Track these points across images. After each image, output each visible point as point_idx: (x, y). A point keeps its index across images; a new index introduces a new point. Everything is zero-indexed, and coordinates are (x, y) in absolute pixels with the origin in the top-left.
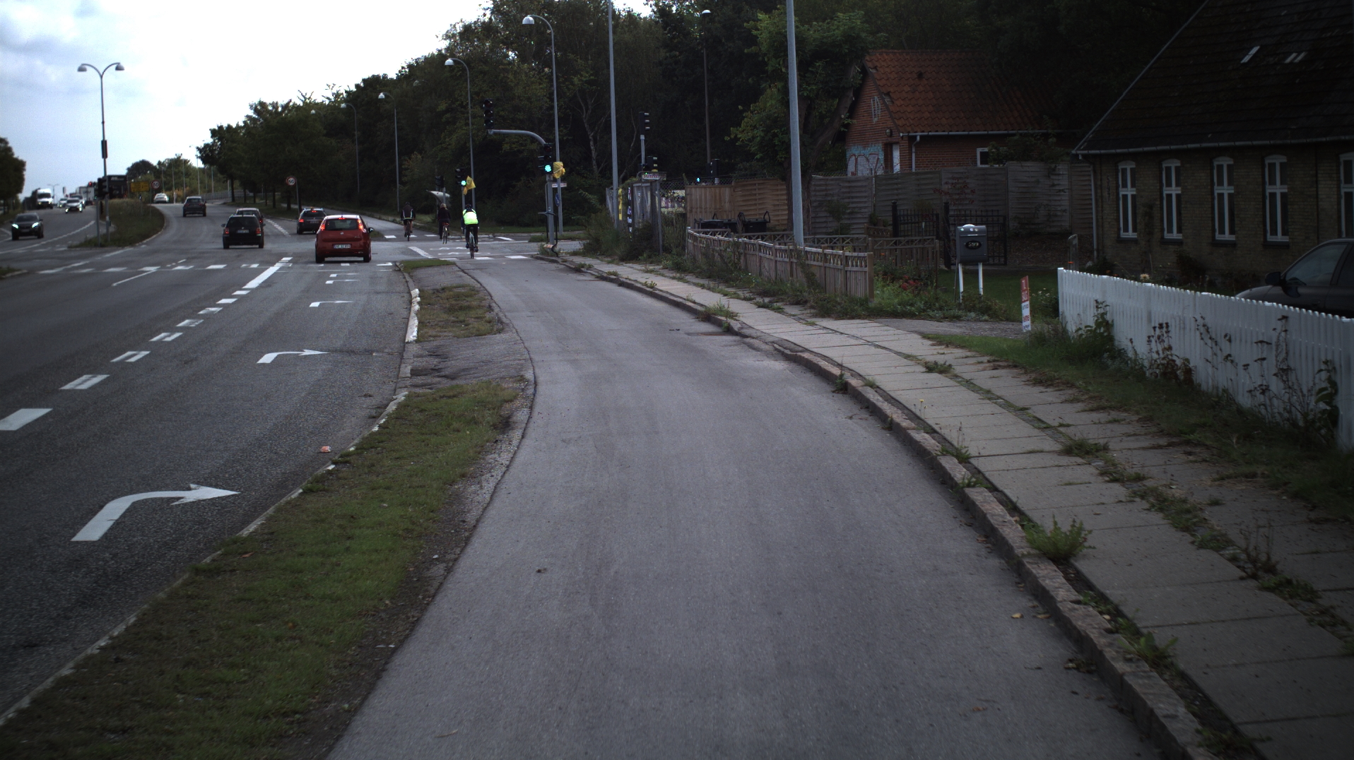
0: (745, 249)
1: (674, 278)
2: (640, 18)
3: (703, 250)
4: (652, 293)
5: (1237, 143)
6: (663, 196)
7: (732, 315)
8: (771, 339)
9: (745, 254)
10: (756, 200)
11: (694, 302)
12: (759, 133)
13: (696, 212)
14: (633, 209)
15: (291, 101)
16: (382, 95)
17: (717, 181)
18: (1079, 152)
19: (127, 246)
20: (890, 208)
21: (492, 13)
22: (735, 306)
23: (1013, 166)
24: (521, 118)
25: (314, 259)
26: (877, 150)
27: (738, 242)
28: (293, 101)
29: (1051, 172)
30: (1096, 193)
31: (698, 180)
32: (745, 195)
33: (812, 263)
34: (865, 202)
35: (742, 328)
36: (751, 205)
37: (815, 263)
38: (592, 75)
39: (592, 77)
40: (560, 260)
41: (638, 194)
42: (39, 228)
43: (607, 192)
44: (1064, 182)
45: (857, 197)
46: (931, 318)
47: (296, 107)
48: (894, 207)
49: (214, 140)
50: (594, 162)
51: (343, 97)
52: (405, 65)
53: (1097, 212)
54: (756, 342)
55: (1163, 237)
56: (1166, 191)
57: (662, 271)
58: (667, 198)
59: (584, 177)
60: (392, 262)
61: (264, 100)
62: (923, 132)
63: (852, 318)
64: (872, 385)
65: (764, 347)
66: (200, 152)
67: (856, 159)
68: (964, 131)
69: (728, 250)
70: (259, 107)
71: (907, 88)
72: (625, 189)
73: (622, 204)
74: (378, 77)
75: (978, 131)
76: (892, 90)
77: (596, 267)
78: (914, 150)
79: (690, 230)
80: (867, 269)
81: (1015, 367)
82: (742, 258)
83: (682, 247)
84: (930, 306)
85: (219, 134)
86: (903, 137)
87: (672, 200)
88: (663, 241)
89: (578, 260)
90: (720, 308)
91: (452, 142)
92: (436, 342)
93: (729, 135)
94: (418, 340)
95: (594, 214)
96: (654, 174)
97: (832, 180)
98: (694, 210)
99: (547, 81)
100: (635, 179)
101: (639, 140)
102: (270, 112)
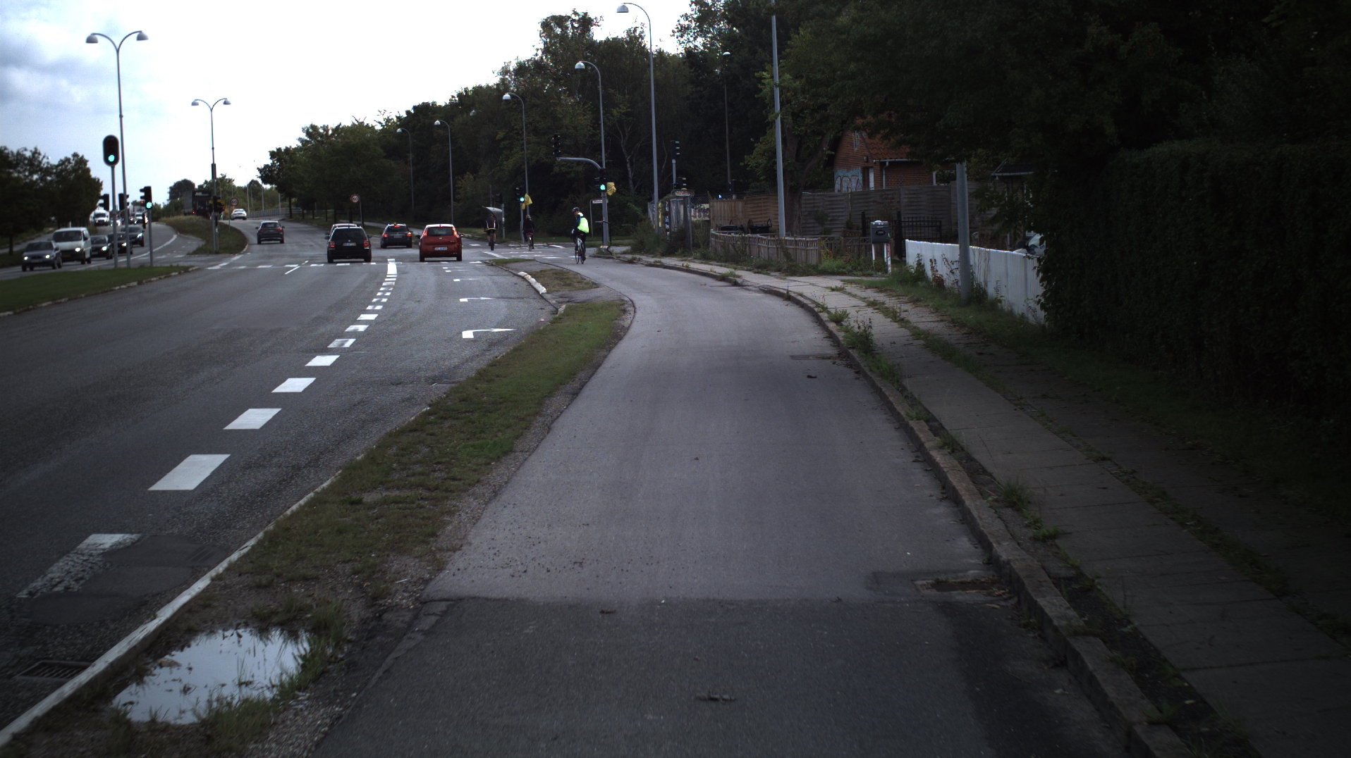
0: (750, 241)
1: (702, 263)
2: (671, 55)
3: (722, 245)
4: (688, 270)
6: (693, 208)
7: (739, 277)
8: (758, 286)
9: (750, 246)
10: (761, 210)
11: (715, 272)
12: (762, 161)
13: (717, 220)
14: (670, 218)
15: (340, 124)
16: (437, 122)
17: (734, 197)
18: (996, 174)
20: (860, 217)
21: (543, 53)
22: (738, 273)
24: (569, 144)
25: (420, 260)
26: (857, 172)
27: (745, 237)
28: (343, 124)
31: (720, 196)
32: (753, 207)
33: (789, 247)
34: (843, 212)
35: (743, 282)
36: (758, 214)
37: (791, 247)
38: (629, 108)
39: (629, 110)
40: (615, 257)
41: (673, 207)
43: (649, 205)
45: (836, 208)
46: (855, 275)
47: (346, 130)
49: (273, 162)
50: (631, 182)
51: (394, 122)
52: (455, 95)
54: (750, 288)
57: (693, 260)
58: (696, 209)
59: (624, 194)
60: (482, 261)
61: (315, 124)
62: (891, 159)
63: (808, 275)
64: (801, 295)
65: (754, 289)
66: (260, 173)
67: (841, 180)
69: (737, 242)
70: (311, 130)
72: (662, 202)
73: (662, 214)
74: (428, 104)
77: (644, 259)
78: (884, 173)
79: (712, 231)
80: (820, 248)
81: (876, 287)
82: (748, 248)
83: (707, 243)
84: (855, 269)
85: (278, 155)
86: (875, 163)
87: (699, 211)
88: (693, 240)
89: (629, 257)
90: (731, 274)
91: (509, 164)
92: (560, 293)
93: (743, 161)
94: (548, 293)
95: (638, 223)
96: (684, 191)
97: (818, 195)
98: (716, 218)
99: (590, 112)
100: (671, 195)
101: (672, 164)
102: (321, 135)
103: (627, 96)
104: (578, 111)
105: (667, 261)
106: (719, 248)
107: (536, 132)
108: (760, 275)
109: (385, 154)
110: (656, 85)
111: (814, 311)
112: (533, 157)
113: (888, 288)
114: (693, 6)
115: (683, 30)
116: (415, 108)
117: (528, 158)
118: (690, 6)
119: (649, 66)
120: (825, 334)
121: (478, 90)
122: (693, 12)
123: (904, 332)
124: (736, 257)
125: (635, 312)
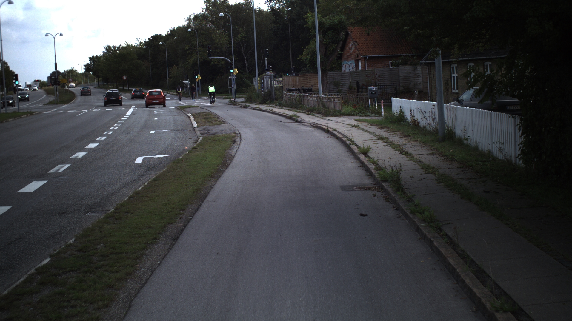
0: (303, 97)
1: (279, 108)
2: (264, 11)
3: (289, 99)
4: (272, 112)
5: (475, 58)
6: (275, 80)
7: (299, 117)
8: (310, 122)
9: (303, 100)
10: (308, 81)
11: (286, 114)
12: (309, 57)
13: (286, 86)
14: (264, 86)
15: (121, 45)
16: (161, 43)
17: (294, 75)
18: (423, 62)
19: (66, 104)
20: (356, 83)
21: (206, 10)
22: (299, 114)
23: (401, 67)
24: (218, 51)
25: (145, 106)
26: (353, 62)
27: (300, 95)
28: (122, 45)
29: (415, 69)
30: (429, 76)
31: (287, 74)
32: (304, 80)
33: (324, 100)
34: (347, 81)
35: (301, 120)
36: (306, 83)
37: (325, 100)
38: (245, 34)
39: (245, 35)
40: (237, 104)
41: (265, 80)
42: (28, 97)
43: (254, 80)
44: (420, 73)
45: (344, 79)
46: (360, 116)
47: (123, 48)
48: (358, 83)
49: (91, 62)
50: (247, 68)
51: (143, 43)
52: (169, 31)
53: (430, 83)
54: (305, 124)
55: (452, 92)
56: (453, 75)
57: (275, 106)
58: (276, 81)
59: (243, 74)
60: (174, 107)
61: (110, 45)
62: (369, 55)
63: (335, 116)
64: (335, 130)
65: (307, 124)
66: (85, 67)
67: (345, 66)
68: (384, 55)
69: (297, 98)
70: (108, 48)
71: (363, 39)
72: (260, 78)
73: (260, 83)
74: (158, 35)
75: (390, 54)
76: (358, 40)
77: (251, 106)
78: (366, 62)
79: (284, 92)
80: (340, 101)
81: (377, 125)
82: (302, 100)
83: (282, 98)
84: (360, 112)
85: (93, 59)
86: (362, 57)
87: (278, 82)
88: (275, 96)
89: (244, 104)
90: (295, 115)
91: (191, 61)
92: (204, 127)
93: (298, 57)
94: (198, 127)
95: (249, 88)
96: (271, 72)
97: (335, 73)
98: (286, 85)
99: (227, 37)
100: (264, 74)
101: (265, 59)
102: (112, 50)
103: (244, 29)
104: (222, 36)
105: (262, 107)
106: (288, 101)
107: (203, 46)
109: (138, 58)
111: (346, 143)
112: (202, 58)
113: (384, 125)
116: (152, 37)
117: (199, 58)
121: (179, 28)
124: (296, 105)
125: (240, 143)
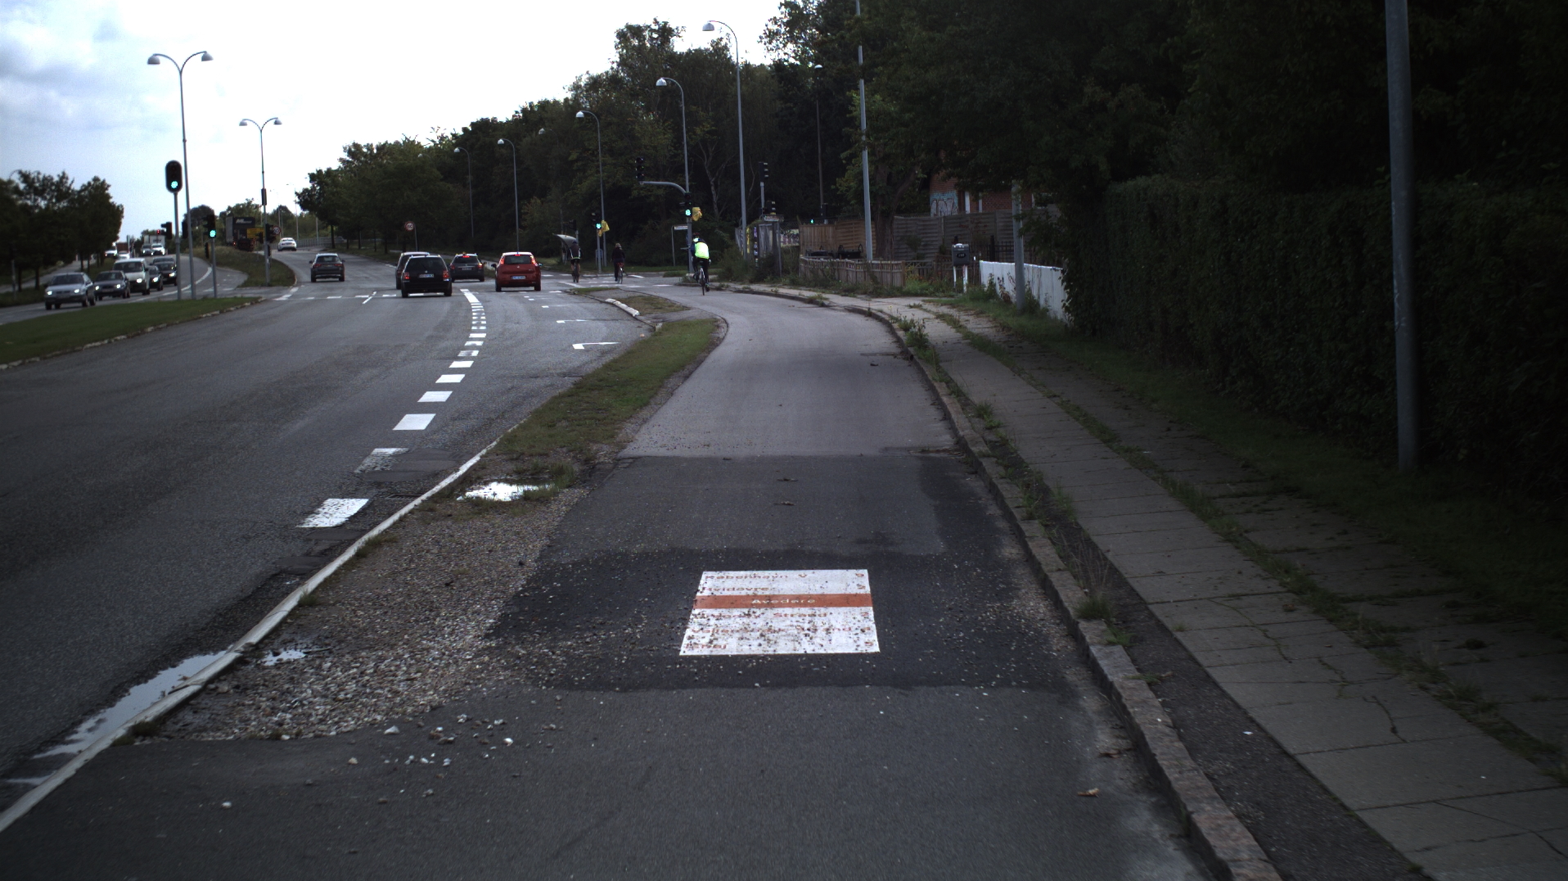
0: (839, 266)
1: (790, 288)
3: (811, 270)
4: (777, 295)
6: (782, 233)
7: (826, 299)
8: (844, 306)
9: (838, 271)
10: (848, 236)
11: (803, 296)
14: (758, 245)
16: (501, 141)
17: (826, 222)
21: (619, 66)
22: (824, 296)
26: (953, 196)
27: (834, 262)
28: (389, 141)
31: (811, 221)
32: (843, 232)
34: (936, 236)
35: (829, 303)
36: (847, 239)
37: (877, 270)
38: (713, 126)
41: (762, 233)
43: (738, 232)
45: (929, 233)
46: (937, 296)
49: (313, 185)
50: (715, 206)
51: (449, 140)
52: (519, 110)
54: (836, 308)
57: (782, 286)
58: (785, 235)
61: (358, 142)
63: (892, 297)
64: (881, 311)
65: (839, 308)
66: (299, 198)
67: (937, 203)
69: (826, 267)
70: (353, 150)
72: (752, 229)
73: (750, 240)
74: (487, 120)
77: (732, 286)
78: (979, 195)
79: (802, 257)
80: (902, 270)
83: (796, 269)
84: (937, 289)
85: (318, 178)
87: (789, 237)
88: (782, 267)
89: (717, 284)
90: (819, 297)
91: (584, 187)
92: (653, 315)
93: (835, 184)
94: (641, 314)
96: (773, 216)
97: (911, 220)
98: (805, 244)
99: (671, 131)
100: (759, 221)
101: (760, 187)
102: (365, 155)
103: (711, 114)
104: (658, 130)
105: (755, 287)
106: (809, 274)
107: (612, 152)
108: (847, 298)
109: (442, 177)
110: (742, 100)
111: (887, 323)
112: (610, 180)
113: (960, 304)
114: (783, 8)
115: (772, 36)
116: (473, 124)
117: (603, 181)
118: (780, 8)
119: (735, 80)
120: (895, 340)
121: (544, 105)
122: (783, 16)
123: (959, 335)
124: (826, 282)
125: (728, 327)
